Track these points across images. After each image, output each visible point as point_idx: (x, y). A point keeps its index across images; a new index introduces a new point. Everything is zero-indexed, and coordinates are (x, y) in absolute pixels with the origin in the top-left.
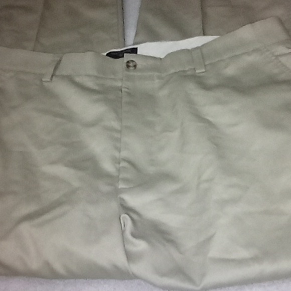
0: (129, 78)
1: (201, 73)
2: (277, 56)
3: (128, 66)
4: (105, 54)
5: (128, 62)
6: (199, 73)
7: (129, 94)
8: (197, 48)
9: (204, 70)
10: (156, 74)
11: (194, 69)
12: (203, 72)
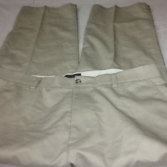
0: (76, 88)
1: (115, 87)
2: (155, 85)
3: (77, 82)
4: (64, 76)
5: (76, 80)
6: (114, 87)
7: (77, 94)
8: (114, 74)
9: (117, 86)
10: (91, 85)
11: (112, 84)
12: (117, 87)
